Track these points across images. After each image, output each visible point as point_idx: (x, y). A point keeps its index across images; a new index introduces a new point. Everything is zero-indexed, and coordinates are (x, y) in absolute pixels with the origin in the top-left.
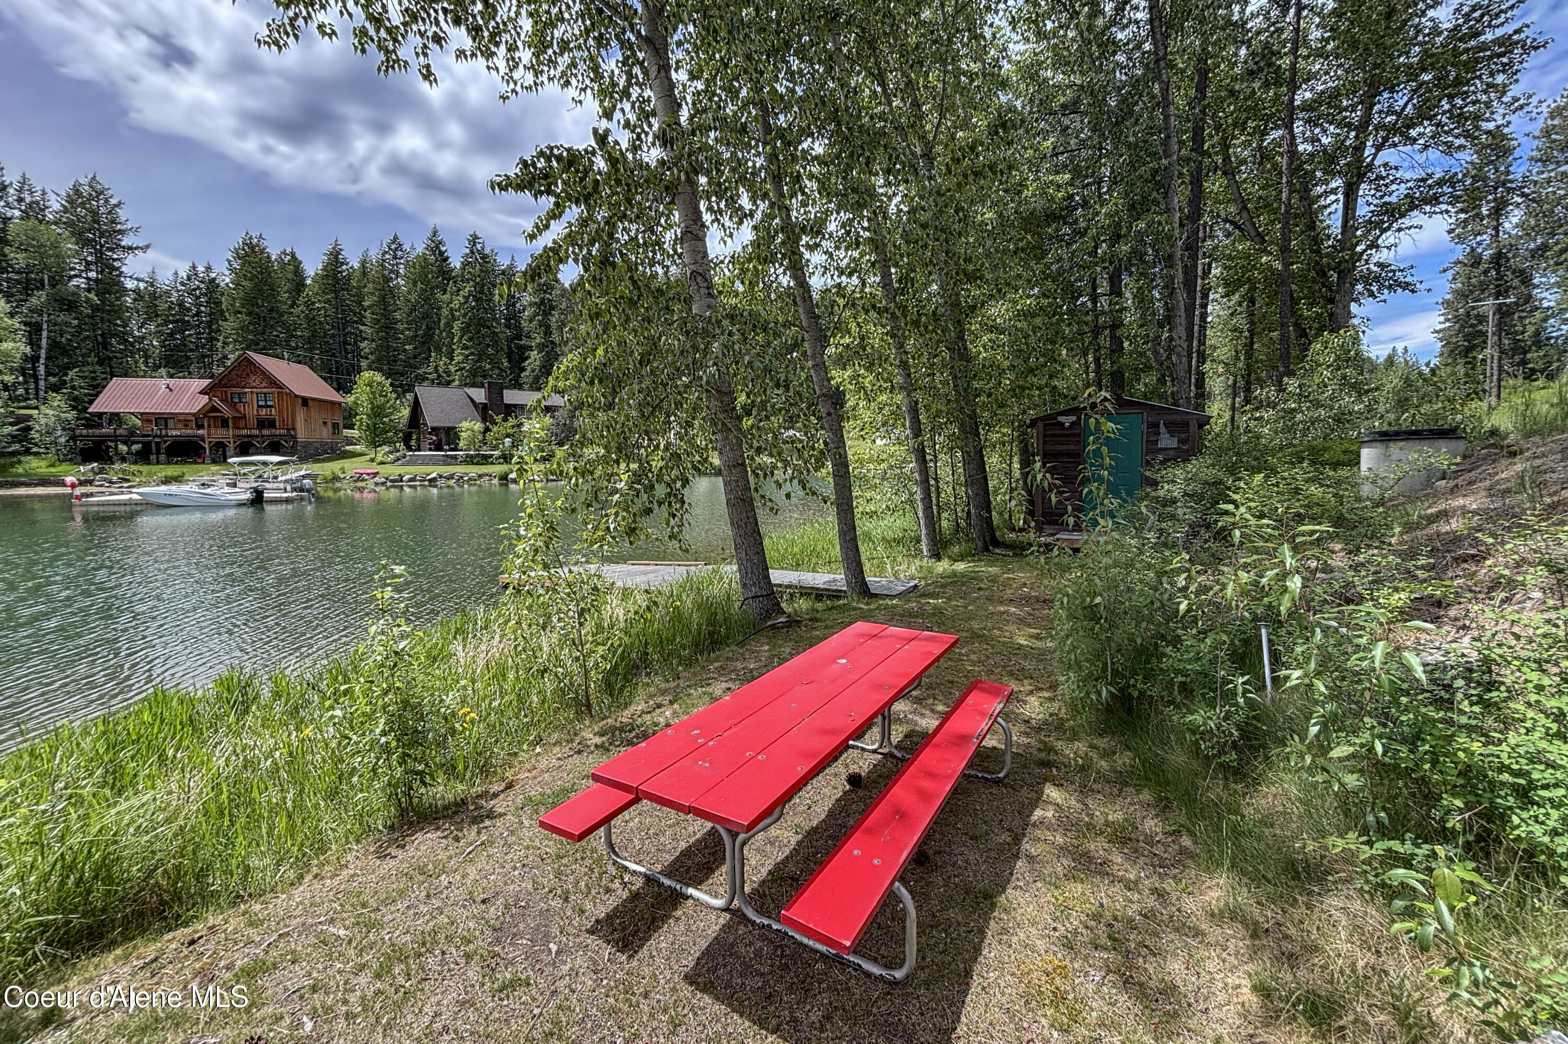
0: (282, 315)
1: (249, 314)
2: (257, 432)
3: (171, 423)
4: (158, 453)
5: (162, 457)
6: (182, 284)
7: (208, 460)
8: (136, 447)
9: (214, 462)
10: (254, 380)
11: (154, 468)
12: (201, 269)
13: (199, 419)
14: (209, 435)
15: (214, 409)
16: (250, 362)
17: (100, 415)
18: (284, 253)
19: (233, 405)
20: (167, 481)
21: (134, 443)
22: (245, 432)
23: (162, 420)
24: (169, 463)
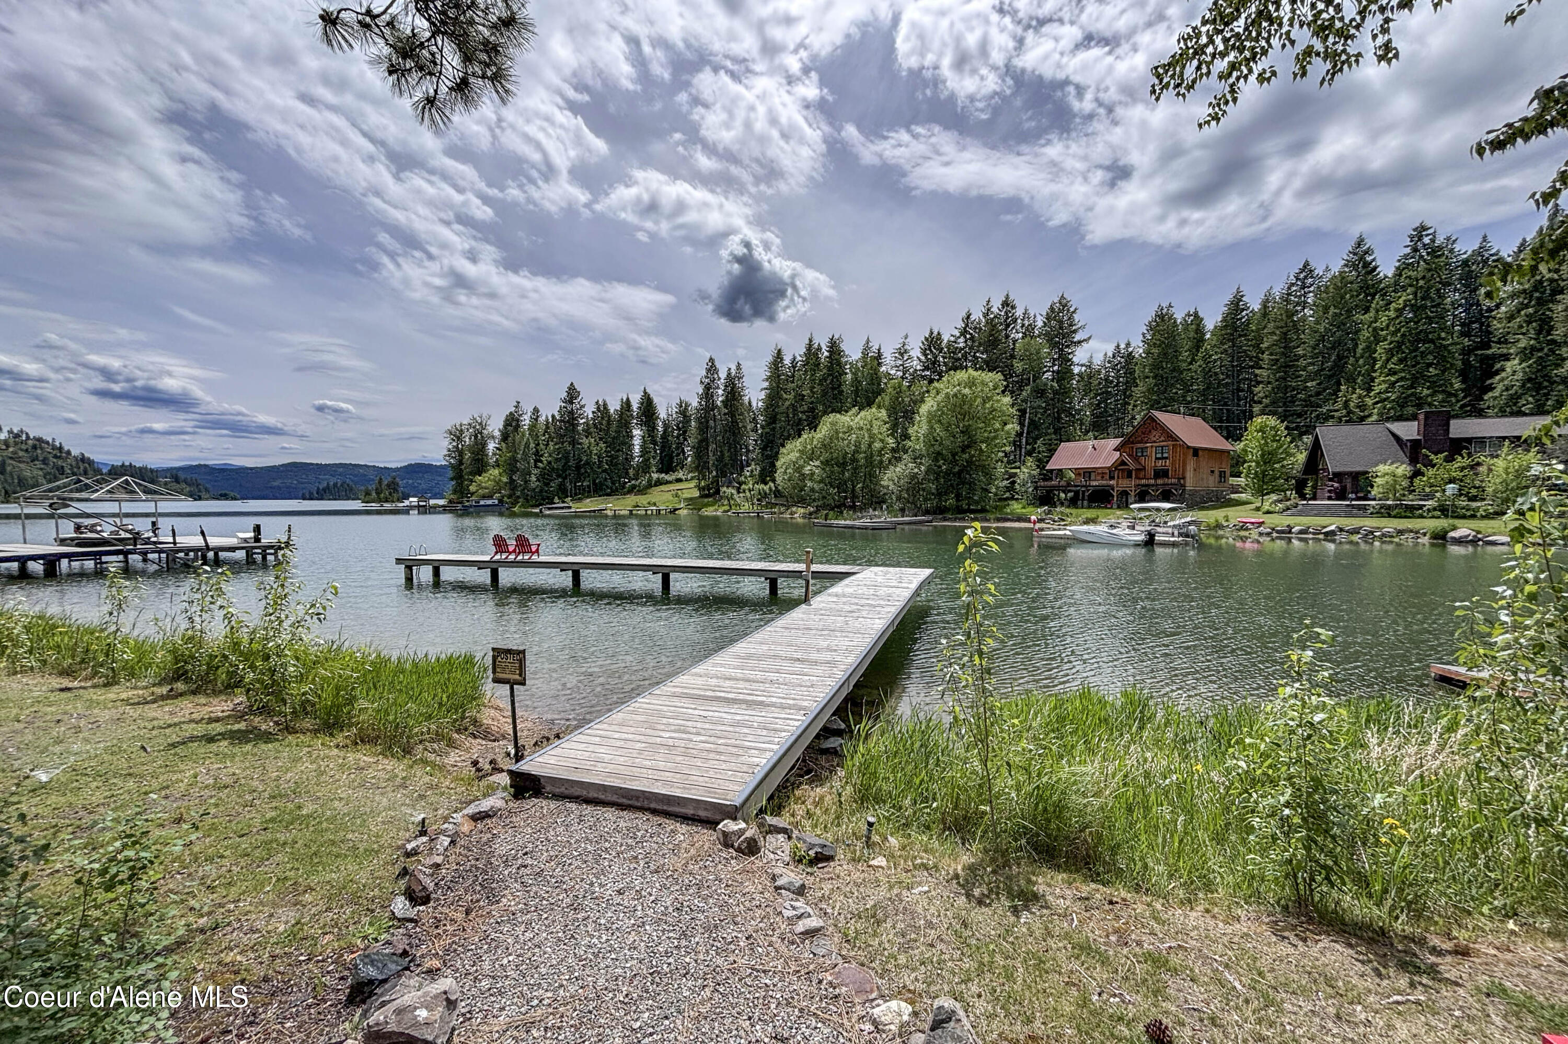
0: (1181, 373)
1: (1155, 377)
2: (1152, 482)
3: (1093, 475)
4: (1083, 499)
5: (1085, 503)
6: (1109, 362)
7: (1115, 506)
8: (1070, 495)
9: (1119, 507)
10: (1155, 435)
11: (1080, 511)
12: (1123, 346)
13: (1111, 472)
14: (1118, 484)
15: (1123, 463)
16: (1153, 420)
17: (1051, 471)
18: (1189, 315)
19: (1136, 459)
20: (1087, 522)
21: (1070, 491)
22: (1143, 482)
23: (1087, 473)
24: (1089, 507)
